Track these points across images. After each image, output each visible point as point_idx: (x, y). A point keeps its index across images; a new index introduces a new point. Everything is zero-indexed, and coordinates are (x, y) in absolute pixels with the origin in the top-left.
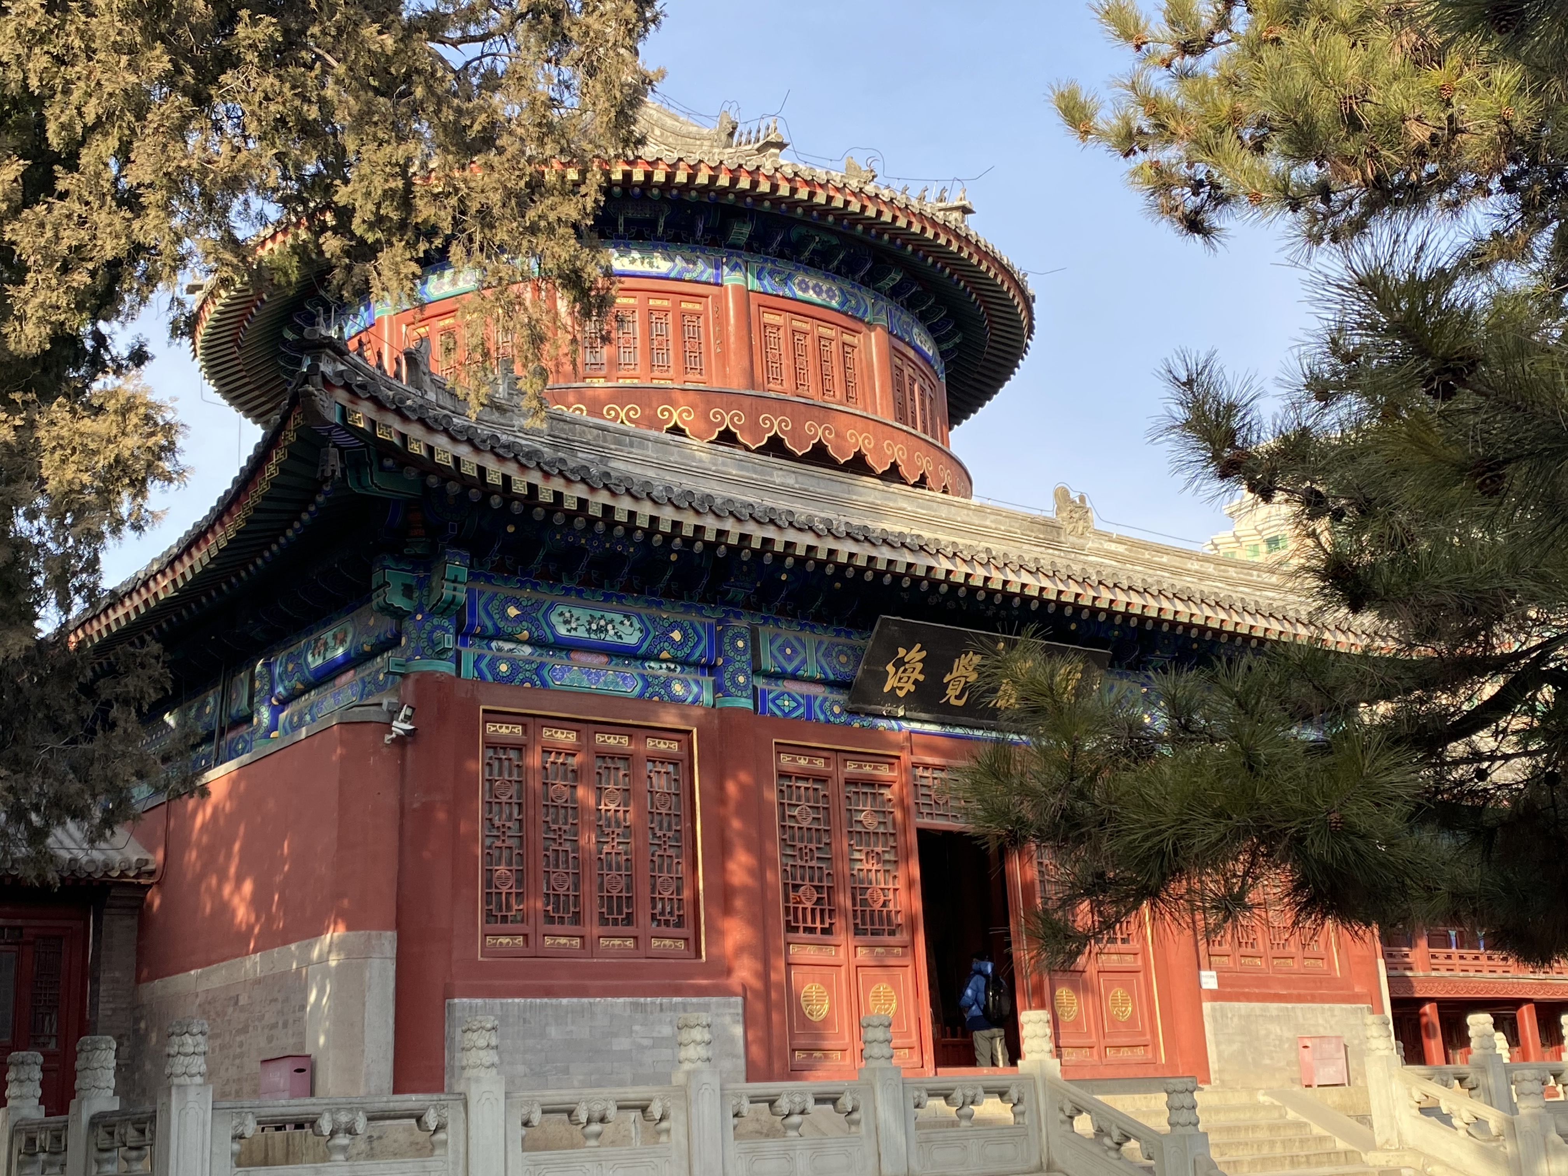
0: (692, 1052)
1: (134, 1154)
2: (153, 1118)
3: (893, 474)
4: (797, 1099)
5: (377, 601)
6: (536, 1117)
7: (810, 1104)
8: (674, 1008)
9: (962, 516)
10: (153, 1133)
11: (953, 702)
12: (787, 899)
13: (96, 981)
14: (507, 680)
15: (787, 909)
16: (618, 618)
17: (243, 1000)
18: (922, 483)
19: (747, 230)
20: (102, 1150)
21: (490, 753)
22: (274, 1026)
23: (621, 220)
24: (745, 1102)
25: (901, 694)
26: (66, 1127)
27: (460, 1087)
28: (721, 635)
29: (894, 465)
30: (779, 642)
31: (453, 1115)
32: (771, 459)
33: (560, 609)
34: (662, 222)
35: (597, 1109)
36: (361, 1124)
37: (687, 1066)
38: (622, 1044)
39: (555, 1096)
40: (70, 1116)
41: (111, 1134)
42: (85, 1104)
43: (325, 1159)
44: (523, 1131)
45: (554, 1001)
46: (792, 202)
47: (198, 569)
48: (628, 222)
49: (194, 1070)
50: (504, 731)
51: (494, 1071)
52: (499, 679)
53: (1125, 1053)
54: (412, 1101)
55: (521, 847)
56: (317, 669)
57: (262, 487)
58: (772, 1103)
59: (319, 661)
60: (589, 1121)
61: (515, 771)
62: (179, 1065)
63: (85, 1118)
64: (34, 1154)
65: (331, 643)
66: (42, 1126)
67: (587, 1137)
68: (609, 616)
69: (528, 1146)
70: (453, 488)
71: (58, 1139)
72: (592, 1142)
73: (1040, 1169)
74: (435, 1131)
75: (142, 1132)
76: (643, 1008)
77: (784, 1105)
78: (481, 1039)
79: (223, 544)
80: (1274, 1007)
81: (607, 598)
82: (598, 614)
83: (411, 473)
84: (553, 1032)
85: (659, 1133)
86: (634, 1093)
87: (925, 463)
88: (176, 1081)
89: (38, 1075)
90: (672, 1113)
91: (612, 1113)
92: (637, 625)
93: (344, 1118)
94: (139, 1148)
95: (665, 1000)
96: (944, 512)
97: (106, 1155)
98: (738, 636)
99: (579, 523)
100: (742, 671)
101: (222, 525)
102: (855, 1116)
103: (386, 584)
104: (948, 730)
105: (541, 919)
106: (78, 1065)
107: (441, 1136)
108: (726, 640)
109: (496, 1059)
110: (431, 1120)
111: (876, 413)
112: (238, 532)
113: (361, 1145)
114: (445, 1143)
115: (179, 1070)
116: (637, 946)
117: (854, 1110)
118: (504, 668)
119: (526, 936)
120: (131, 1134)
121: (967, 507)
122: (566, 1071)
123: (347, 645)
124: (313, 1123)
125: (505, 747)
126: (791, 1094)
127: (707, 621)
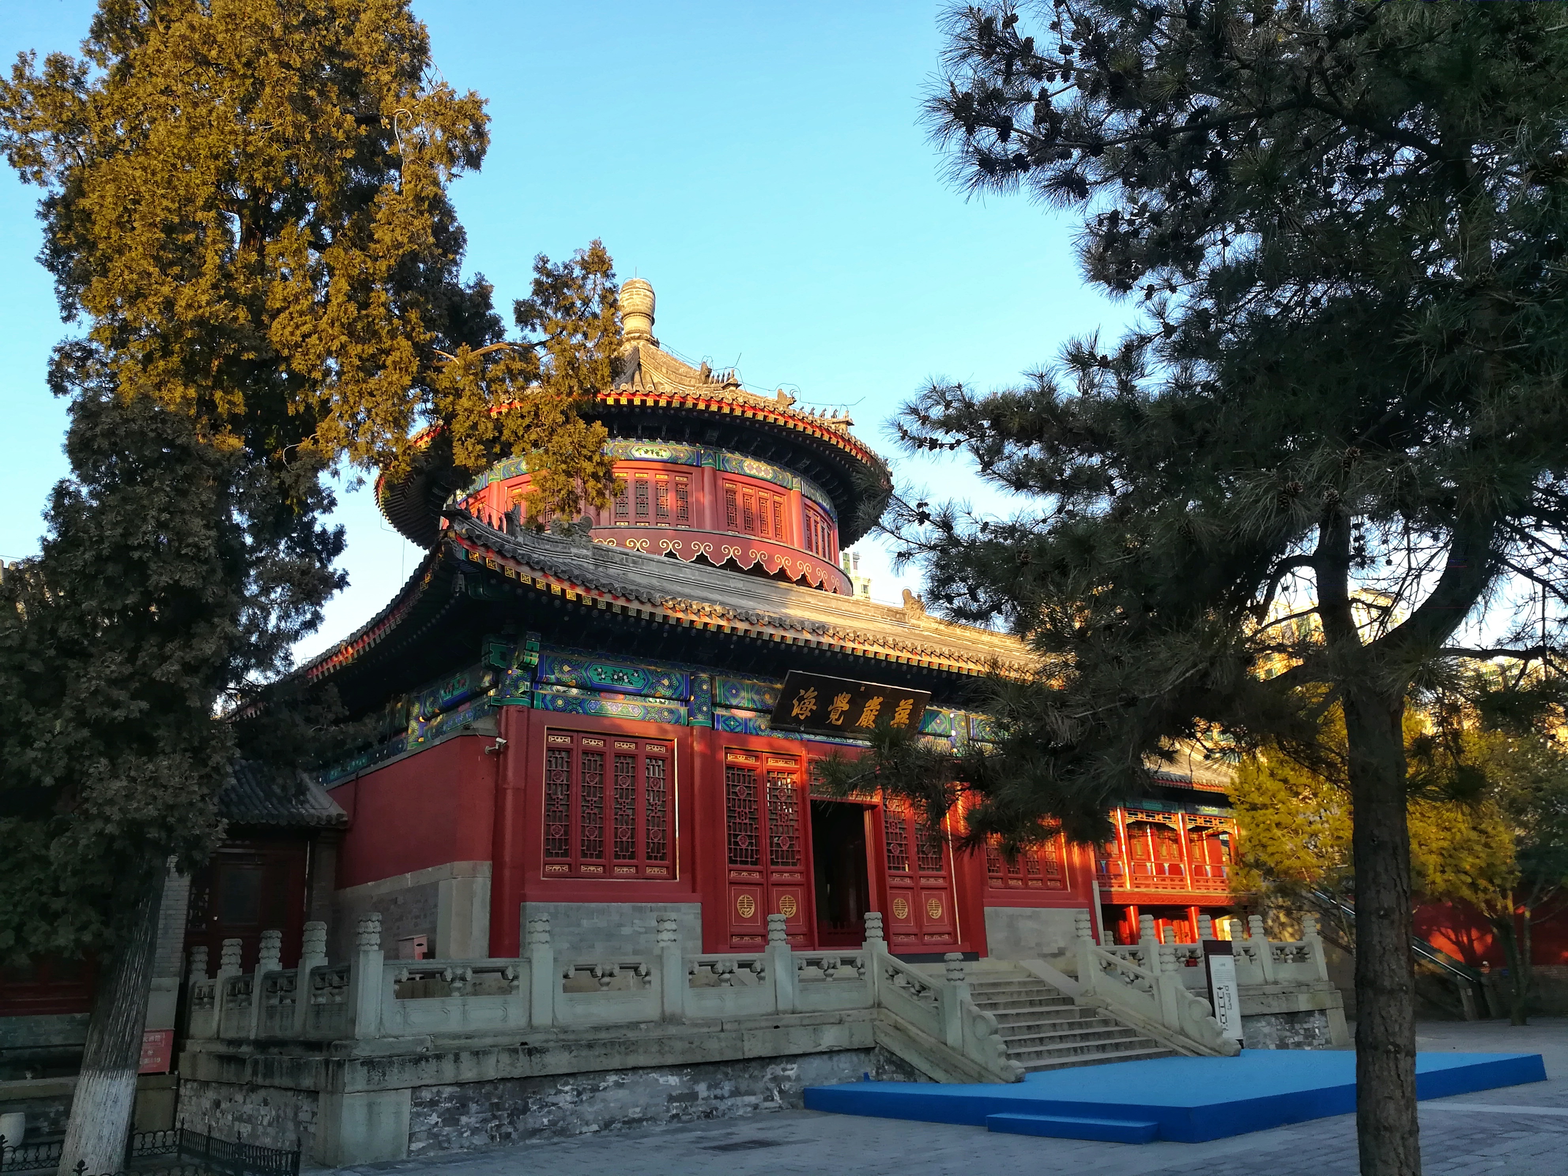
0: (665, 936)
1: (337, 991)
2: (348, 970)
3: (803, 581)
4: (728, 964)
5: (484, 662)
6: (572, 973)
7: (735, 968)
8: (659, 909)
9: (845, 606)
10: (349, 978)
11: (834, 722)
12: (730, 844)
13: (310, 889)
14: (562, 710)
15: (730, 849)
16: (630, 672)
17: (400, 900)
18: (820, 587)
19: (716, 434)
20: (317, 989)
21: (550, 754)
22: (417, 917)
23: (640, 428)
24: (696, 965)
25: (802, 717)
26: (296, 975)
27: (527, 955)
28: (692, 681)
29: (804, 576)
30: (730, 684)
31: (523, 972)
32: (728, 572)
33: (594, 667)
34: (664, 428)
35: (608, 968)
36: (469, 975)
37: (662, 944)
38: (626, 931)
39: (585, 959)
40: (299, 969)
41: (323, 979)
42: (308, 962)
43: (448, 995)
44: (564, 981)
45: (586, 904)
46: (742, 418)
47: (378, 641)
48: (644, 429)
49: (373, 942)
50: (559, 740)
51: (547, 946)
52: (556, 709)
53: (936, 938)
54: (499, 962)
55: (567, 811)
56: (448, 701)
57: (418, 595)
58: (712, 966)
59: (448, 697)
60: (603, 976)
61: (565, 764)
62: (365, 938)
63: (308, 970)
64: (275, 992)
65: (457, 686)
66: (279, 974)
67: (602, 985)
68: (625, 671)
69: (566, 989)
70: (532, 595)
71: (291, 982)
72: (605, 988)
73: (873, 1006)
74: (512, 980)
75: (342, 978)
76: (640, 910)
77: (720, 968)
78: (539, 926)
79: (393, 626)
80: (1028, 911)
81: (625, 660)
82: (618, 670)
83: (507, 587)
84: (585, 922)
85: (645, 983)
86: (631, 960)
87: (822, 574)
88: (363, 948)
89: (278, 944)
90: (653, 971)
91: (616, 971)
92: (642, 676)
93: (459, 972)
94: (340, 987)
95: (653, 905)
96: (834, 604)
97: (320, 992)
98: (705, 682)
99: (608, 616)
100: (705, 704)
101: (394, 616)
102: (762, 974)
103: (490, 652)
104: (831, 740)
105: (579, 853)
106: (304, 939)
107: (515, 983)
108: (696, 685)
109: (548, 939)
110: (510, 974)
111: (793, 544)
112: (403, 620)
113: (469, 988)
114: (518, 987)
115: (364, 942)
116: (637, 872)
117: (762, 970)
118: (560, 702)
119: (570, 865)
120: (336, 980)
121: (848, 601)
122: (593, 946)
123: (466, 687)
124: (441, 973)
125: (560, 750)
126: (724, 961)
127: (684, 673)
